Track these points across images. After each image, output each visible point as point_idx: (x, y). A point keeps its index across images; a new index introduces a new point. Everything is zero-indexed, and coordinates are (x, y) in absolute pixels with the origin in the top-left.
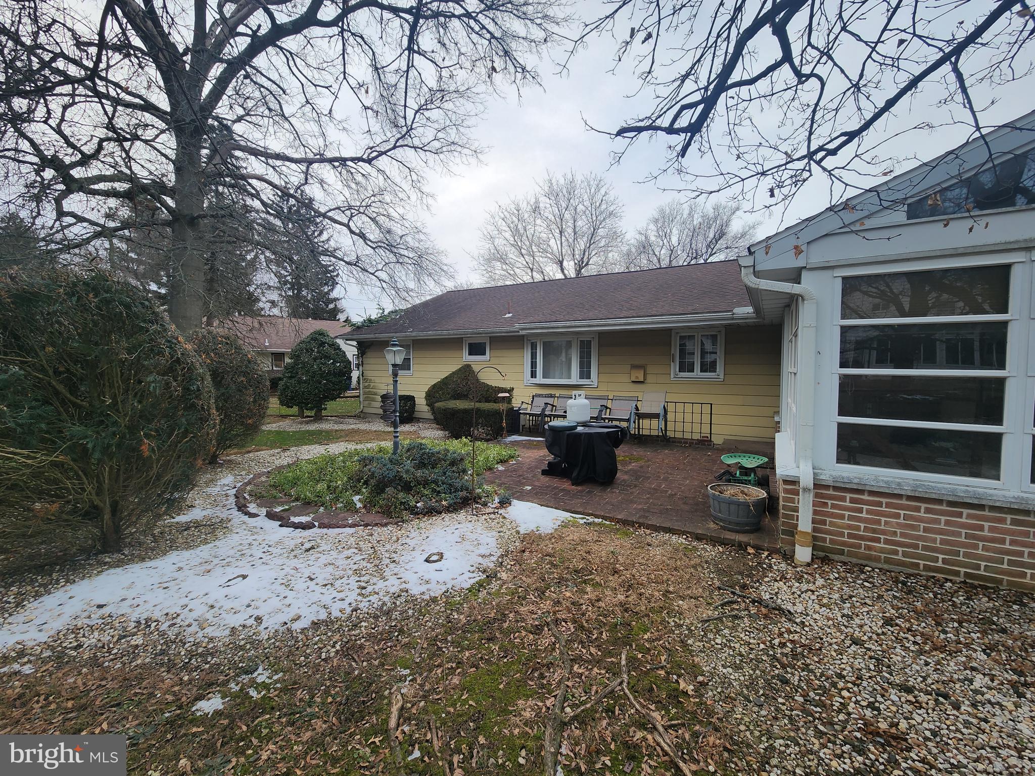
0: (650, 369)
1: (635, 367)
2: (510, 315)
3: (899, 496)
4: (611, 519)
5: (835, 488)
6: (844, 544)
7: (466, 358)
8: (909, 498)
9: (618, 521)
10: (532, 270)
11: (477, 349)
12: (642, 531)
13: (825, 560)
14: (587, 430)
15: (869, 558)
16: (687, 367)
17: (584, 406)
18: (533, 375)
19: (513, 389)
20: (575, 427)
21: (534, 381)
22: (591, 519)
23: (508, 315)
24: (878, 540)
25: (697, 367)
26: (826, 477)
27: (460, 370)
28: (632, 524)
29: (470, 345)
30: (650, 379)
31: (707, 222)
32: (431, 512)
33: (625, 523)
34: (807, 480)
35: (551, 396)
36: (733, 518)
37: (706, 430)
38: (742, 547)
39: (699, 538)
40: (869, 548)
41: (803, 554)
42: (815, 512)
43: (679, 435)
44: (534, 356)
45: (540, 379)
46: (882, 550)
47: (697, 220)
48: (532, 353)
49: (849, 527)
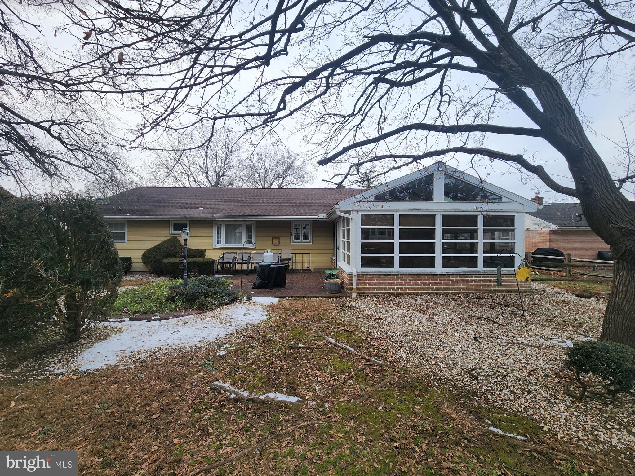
0: (281, 239)
1: (274, 238)
2: (202, 209)
3: (375, 275)
4: (294, 297)
5: (361, 275)
6: (364, 290)
7: (172, 233)
8: (378, 275)
9: (298, 297)
10: (188, 175)
11: (179, 227)
12: (306, 299)
13: (360, 296)
14: (275, 266)
15: (369, 293)
16: (297, 238)
17: (271, 256)
18: (219, 242)
19: (206, 250)
20: (270, 265)
21: (219, 245)
22: (287, 298)
23: (200, 209)
24: (371, 288)
25: (301, 238)
26: (359, 272)
27: (169, 240)
28: (302, 297)
29: (175, 225)
30: (281, 243)
31: (284, 159)
32: (223, 304)
33: (300, 297)
34: (355, 274)
35: (236, 253)
36: (334, 289)
37: (308, 265)
38: (338, 297)
39: (325, 297)
40: (369, 290)
41: (354, 295)
42: (357, 283)
43: (297, 268)
44: (219, 232)
45: (223, 244)
46: (372, 290)
47: (279, 157)
48: (218, 231)
49: (365, 285)
